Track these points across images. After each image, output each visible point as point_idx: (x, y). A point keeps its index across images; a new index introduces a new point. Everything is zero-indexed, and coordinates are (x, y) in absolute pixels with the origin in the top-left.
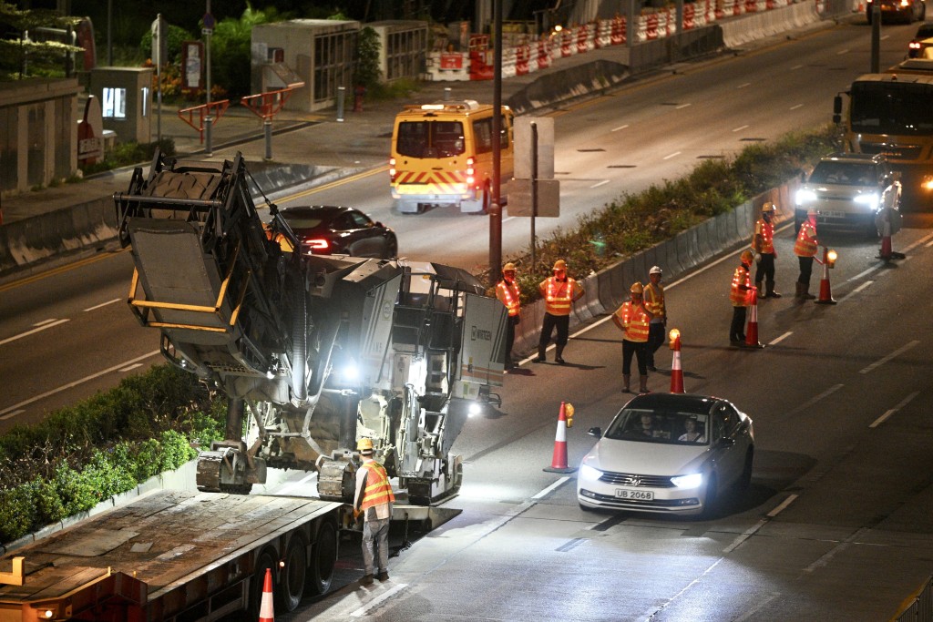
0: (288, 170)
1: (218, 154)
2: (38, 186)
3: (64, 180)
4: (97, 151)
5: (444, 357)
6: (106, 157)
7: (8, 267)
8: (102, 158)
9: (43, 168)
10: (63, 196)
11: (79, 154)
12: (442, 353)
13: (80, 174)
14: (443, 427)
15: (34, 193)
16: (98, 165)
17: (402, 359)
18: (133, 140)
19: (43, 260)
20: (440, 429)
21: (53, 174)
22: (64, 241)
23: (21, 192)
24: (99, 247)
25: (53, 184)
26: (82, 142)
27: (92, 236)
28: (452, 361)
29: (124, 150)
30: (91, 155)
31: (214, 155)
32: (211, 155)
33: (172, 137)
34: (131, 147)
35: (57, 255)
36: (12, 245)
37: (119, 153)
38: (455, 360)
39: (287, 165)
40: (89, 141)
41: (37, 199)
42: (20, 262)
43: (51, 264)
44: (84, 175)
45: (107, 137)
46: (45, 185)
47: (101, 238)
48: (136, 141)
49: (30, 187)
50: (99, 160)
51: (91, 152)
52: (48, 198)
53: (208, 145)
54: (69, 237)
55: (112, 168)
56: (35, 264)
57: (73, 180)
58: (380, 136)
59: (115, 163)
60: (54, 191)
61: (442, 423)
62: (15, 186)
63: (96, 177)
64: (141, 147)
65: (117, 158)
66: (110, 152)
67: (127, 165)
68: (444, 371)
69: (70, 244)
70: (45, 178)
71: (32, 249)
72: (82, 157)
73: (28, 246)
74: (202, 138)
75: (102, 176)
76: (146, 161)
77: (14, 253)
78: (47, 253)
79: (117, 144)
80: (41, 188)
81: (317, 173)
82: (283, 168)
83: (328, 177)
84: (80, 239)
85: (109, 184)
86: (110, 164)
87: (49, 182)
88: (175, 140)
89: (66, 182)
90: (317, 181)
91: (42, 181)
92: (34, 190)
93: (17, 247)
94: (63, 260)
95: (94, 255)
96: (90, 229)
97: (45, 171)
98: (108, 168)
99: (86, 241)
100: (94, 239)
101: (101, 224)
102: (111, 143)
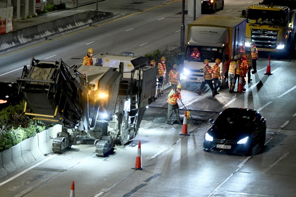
0: (104, 14)
1: (80, 8)
2: (23, 18)
3: (31, 16)
4: (41, 7)
5: (136, 96)
6: (44, 9)
7: (18, 44)
8: (43, 9)
9: (25, 12)
10: (31, 21)
11: (36, 8)
12: (136, 94)
13: (36, 14)
14: (137, 121)
15: (22, 20)
16: (42, 11)
17: (122, 100)
18: (52, 4)
19: (29, 42)
20: (135, 121)
21: (28, 15)
22: (35, 36)
23: (18, 20)
24: (46, 38)
25: (28, 17)
26: (37, 4)
27: (44, 34)
28: (139, 97)
29: (50, 7)
30: (40, 8)
31: (79, 9)
32: (78, 9)
33: (65, 3)
34: (52, 6)
35: (33, 40)
36: (19, 37)
37: (48, 8)
38: (140, 96)
39: (104, 12)
40: (39, 3)
41: (23, 22)
42: (22, 43)
43: (31, 43)
44: (38, 15)
45: (44, 2)
46: (25, 18)
47: (46, 35)
48: (53, 4)
49: (21, 18)
50: (42, 10)
51: (39, 7)
52: (27, 22)
53: (77, 5)
54: (37, 35)
55: (46, 13)
56: (26, 43)
57: (34, 16)
58: (132, 3)
59: (47, 11)
60: (28, 20)
61: (136, 119)
62: (16, 18)
63: (42, 15)
64: (55, 6)
65: (48, 9)
66: (45, 7)
67: (51, 12)
68: (137, 101)
69: (37, 37)
70: (25, 15)
71: (25, 38)
72: (37, 9)
73: (24, 37)
74: (74, 3)
75: (43, 15)
76: (57, 10)
77: (20, 39)
78: (30, 40)
79: (47, 5)
80: (24, 19)
81: (113, 15)
82: (103, 13)
83: (117, 16)
84: (40, 35)
85: (46, 17)
86: (46, 11)
87: (27, 17)
88: (66, 3)
89: (32, 17)
90: (114, 17)
91: (24, 16)
92: (22, 19)
93: (21, 38)
94: (35, 42)
95: (45, 41)
96: (43, 32)
97: (25, 13)
98: (45, 12)
99: (42, 36)
100: (44, 35)
101: (47, 30)
102: (46, 4)
